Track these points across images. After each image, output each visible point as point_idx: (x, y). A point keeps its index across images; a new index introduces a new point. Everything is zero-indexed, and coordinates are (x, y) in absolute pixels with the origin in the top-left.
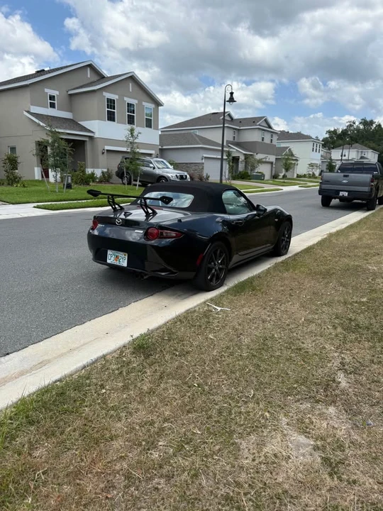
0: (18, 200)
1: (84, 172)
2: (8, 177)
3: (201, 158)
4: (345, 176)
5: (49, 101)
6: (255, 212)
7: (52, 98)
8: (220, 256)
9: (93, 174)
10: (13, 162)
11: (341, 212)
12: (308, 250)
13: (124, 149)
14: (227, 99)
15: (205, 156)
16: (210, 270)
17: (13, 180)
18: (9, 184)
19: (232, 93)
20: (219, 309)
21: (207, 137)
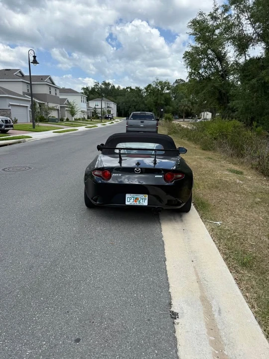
3: (8, 104)
4: (142, 122)
14: (31, 61)
15: (11, 103)
19: (35, 57)
21: (7, 88)
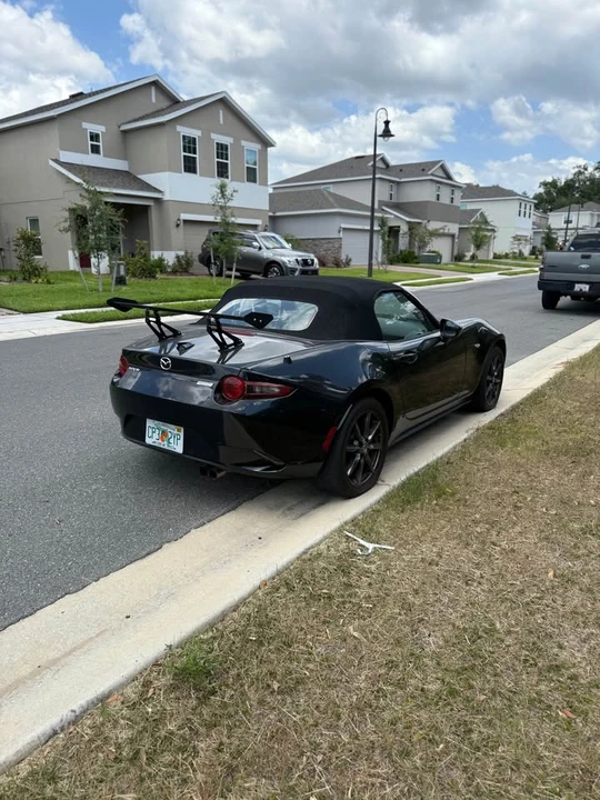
0: (36, 306)
1: (146, 257)
2: (23, 267)
3: (337, 228)
4: (583, 257)
5: (90, 142)
6: (438, 334)
7: (94, 137)
8: (372, 425)
9: (161, 260)
10: (32, 244)
11: (578, 319)
12: (536, 398)
13: (210, 218)
14: (380, 132)
15: (343, 226)
16: (351, 456)
17: (31, 273)
18: (24, 279)
19: (387, 123)
20: (371, 546)
21: (346, 196)
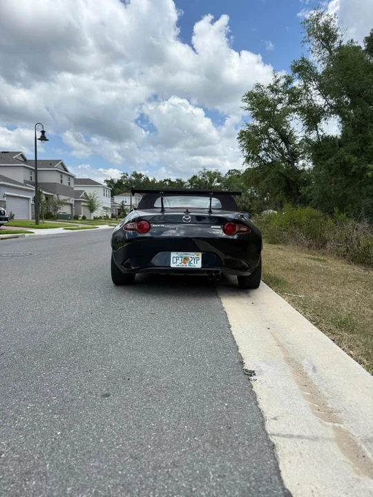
3: (2, 194)
15: (6, 193)
19: (43, 132)
21: (3, 175)
